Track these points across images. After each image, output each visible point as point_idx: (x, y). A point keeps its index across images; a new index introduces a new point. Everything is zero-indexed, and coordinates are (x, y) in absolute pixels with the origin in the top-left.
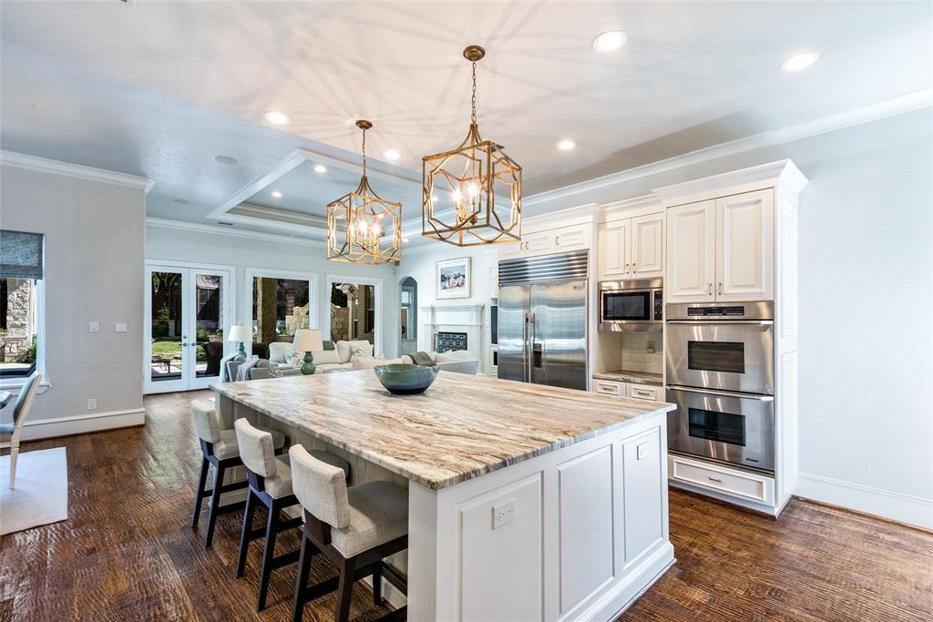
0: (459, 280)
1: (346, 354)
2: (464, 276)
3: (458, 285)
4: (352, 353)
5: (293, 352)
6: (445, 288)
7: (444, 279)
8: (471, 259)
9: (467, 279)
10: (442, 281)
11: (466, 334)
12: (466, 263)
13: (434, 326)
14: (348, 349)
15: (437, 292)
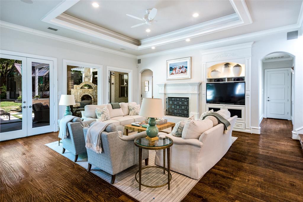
0: (183, 70)
1: (126, 111)
2: (186, 68)
3: (182, 72)
4: (129, 110)
5: (102, 111)
6: (172, 74)
7: (171, 69)
8: (191, 58)
9: (188, 69)
10: (170, 70)
11: (188, 98)
12: (188, 60)
13: (165, 94)
14: (127, 107)
15: (167, 76)
